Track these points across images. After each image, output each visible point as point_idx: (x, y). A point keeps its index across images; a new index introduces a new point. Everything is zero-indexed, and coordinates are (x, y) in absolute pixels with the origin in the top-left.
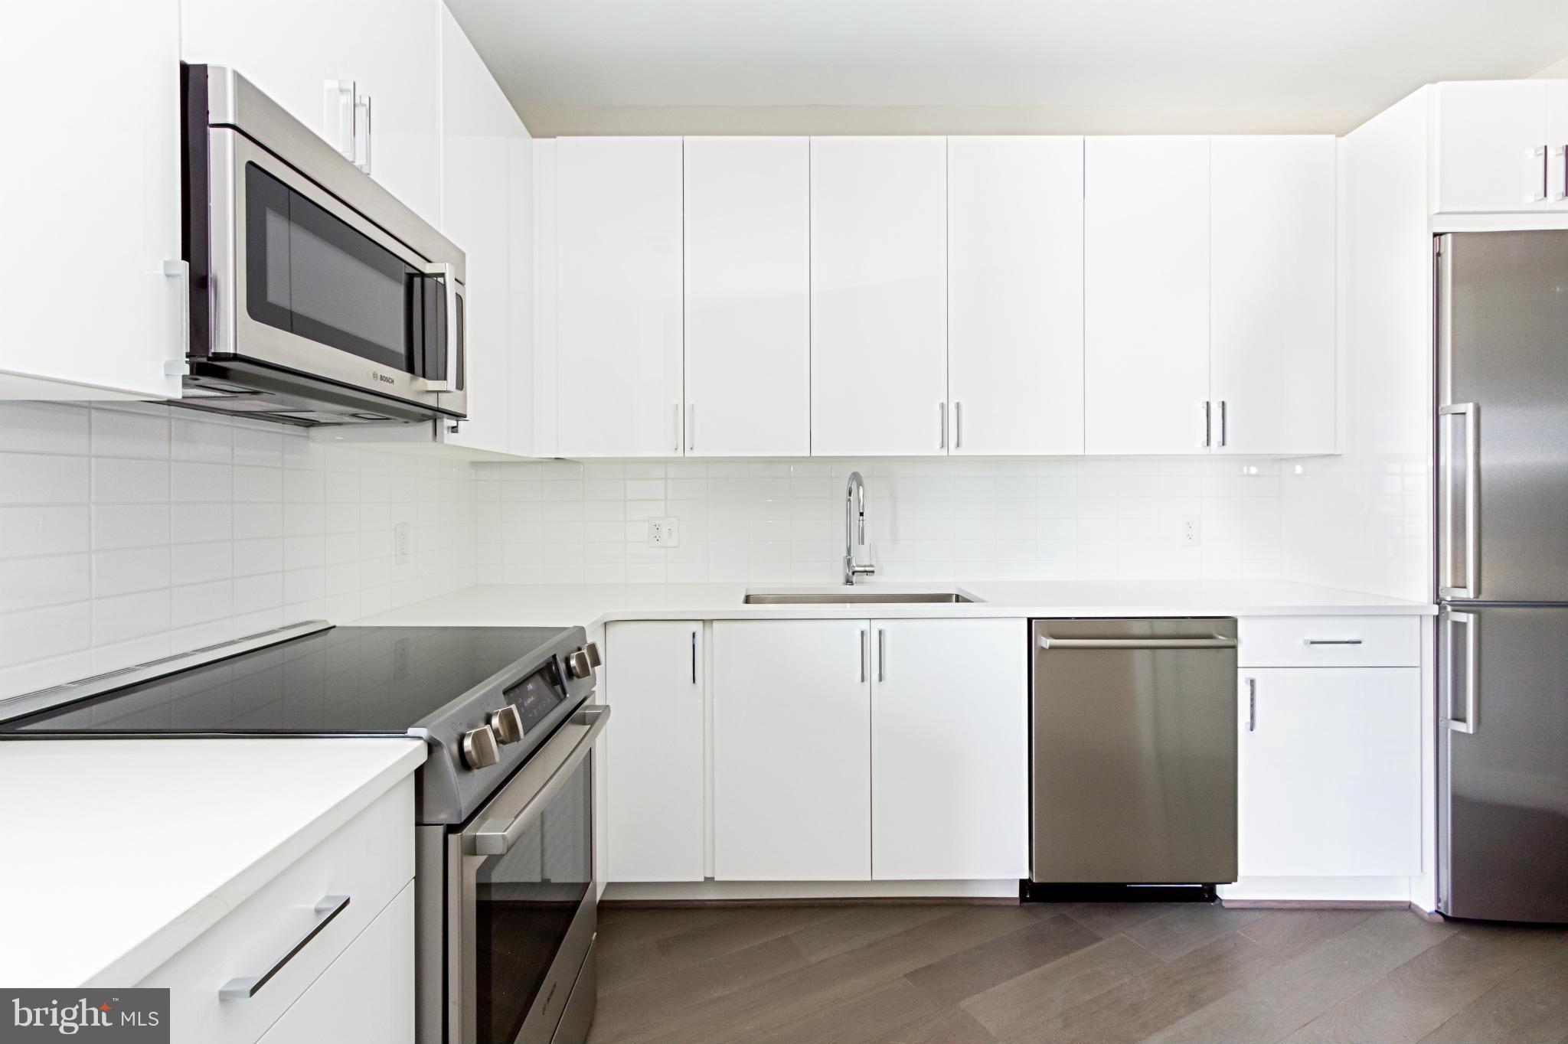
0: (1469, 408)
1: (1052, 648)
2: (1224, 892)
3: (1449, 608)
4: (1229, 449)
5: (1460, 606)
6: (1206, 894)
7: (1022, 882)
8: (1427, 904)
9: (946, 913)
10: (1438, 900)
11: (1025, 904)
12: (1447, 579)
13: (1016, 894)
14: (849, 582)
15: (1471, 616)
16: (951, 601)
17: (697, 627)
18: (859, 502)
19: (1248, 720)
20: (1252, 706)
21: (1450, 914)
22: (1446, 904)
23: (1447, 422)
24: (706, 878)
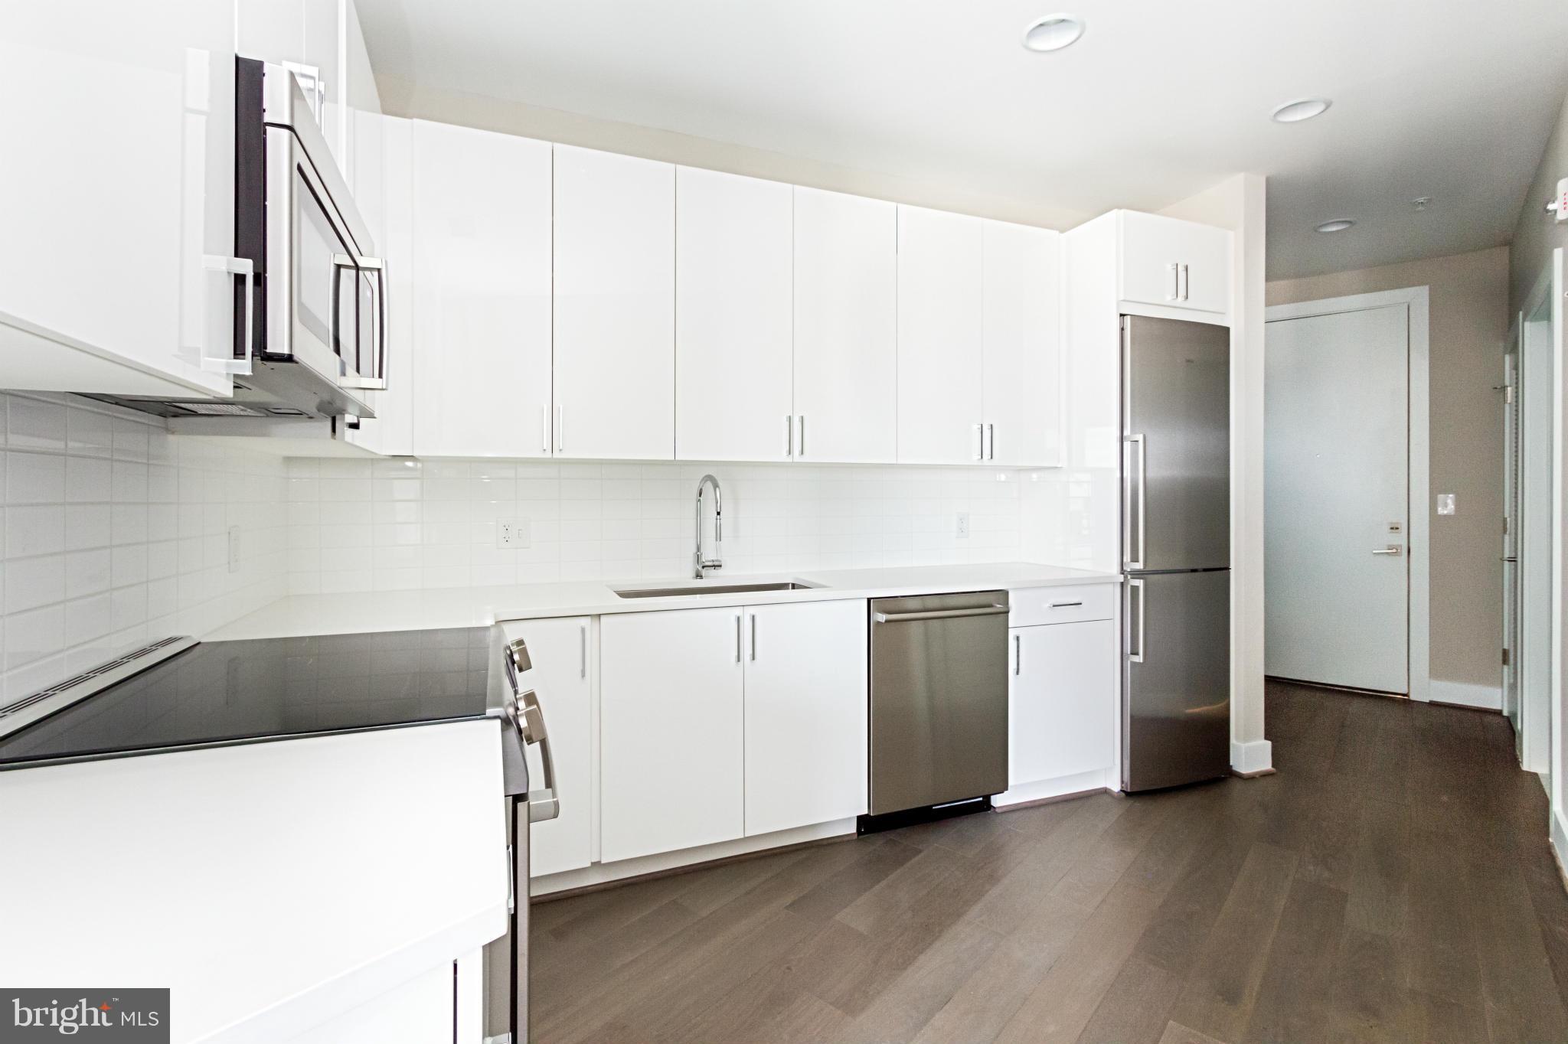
0: (1140, 438)
1: (887, 621)
2: (998, 801)
3: (1129, 577)
4: (996, 461)
5: (1136, 574)
6: (985, 806)
7: (860, 818)
8: (1116, 787)
9: (804, 855)
10: (1122, 782)
11: (861, 837)
12: (1127, 558)
13: (854, 830)
14: (699, 576)
15: (1142, 581)
16: (788, 589)
17: (585, 622)
18: (717, 503)
19: (1016, 667)
20: (1018, 656)
21: (1129, 790)
22: (1127, 784)
23: (1127, 445)
24: (592, 863)
